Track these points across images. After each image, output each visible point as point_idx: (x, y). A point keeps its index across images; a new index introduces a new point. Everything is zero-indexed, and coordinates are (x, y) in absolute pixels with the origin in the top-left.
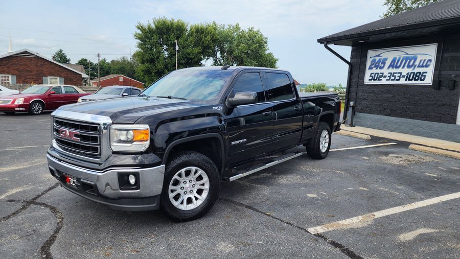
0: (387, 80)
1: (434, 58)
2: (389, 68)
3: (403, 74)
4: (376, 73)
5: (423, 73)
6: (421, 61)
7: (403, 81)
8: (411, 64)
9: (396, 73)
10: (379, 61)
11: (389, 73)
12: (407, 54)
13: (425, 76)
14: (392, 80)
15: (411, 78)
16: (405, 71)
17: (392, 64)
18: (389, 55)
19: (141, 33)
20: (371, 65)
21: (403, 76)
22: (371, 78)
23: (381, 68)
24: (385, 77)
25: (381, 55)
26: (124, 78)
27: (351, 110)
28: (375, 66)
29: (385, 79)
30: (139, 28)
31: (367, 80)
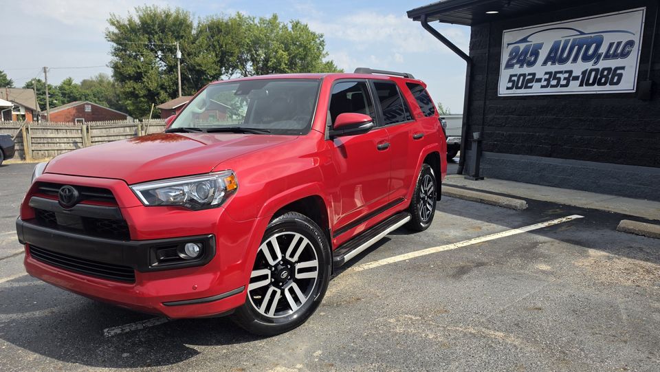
0: (542, 87)
1: (637, 38)
2: (545, 63)
3: (574, 75)
4: (521, 75)
5: (617, 69)
6: (611, 45)
7: (574, 88)
8: (591, 52)
9: (560, 72)
10: (525, 52)
11: (546, 73)
12: (582, 33)
13: (620, 76)
14: (552, 86)
15: (591, 82)
16: (579, 68)
17: (552, 55)
18: (546, 37)
19: (116, 31)
20: (509, 60)
21: (576, 78)
22: (510, 85)
23: (531, 64)
24: (539, 80)
25: (528, 40)
26: (92, 106)
27: (474, 146)
28: (517, 63)
29: (539, 84)
30: (113, 24)
31: (503, 90)
